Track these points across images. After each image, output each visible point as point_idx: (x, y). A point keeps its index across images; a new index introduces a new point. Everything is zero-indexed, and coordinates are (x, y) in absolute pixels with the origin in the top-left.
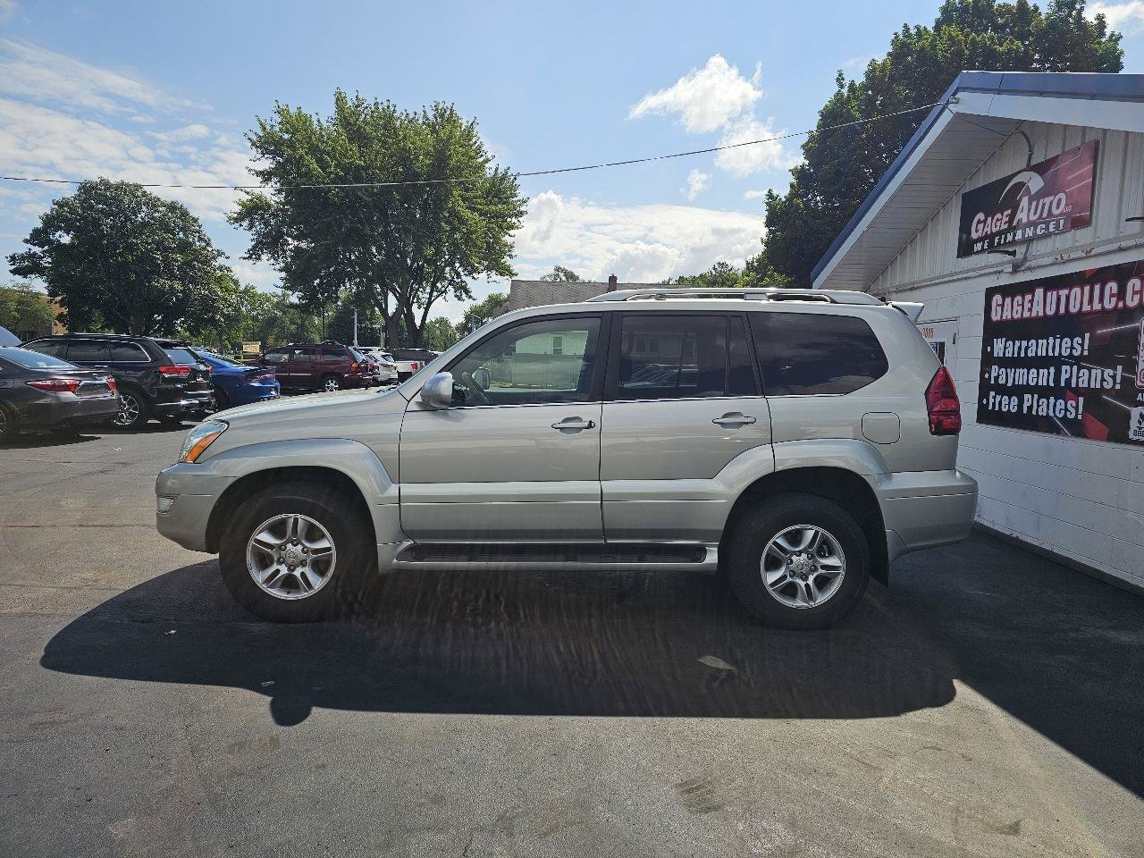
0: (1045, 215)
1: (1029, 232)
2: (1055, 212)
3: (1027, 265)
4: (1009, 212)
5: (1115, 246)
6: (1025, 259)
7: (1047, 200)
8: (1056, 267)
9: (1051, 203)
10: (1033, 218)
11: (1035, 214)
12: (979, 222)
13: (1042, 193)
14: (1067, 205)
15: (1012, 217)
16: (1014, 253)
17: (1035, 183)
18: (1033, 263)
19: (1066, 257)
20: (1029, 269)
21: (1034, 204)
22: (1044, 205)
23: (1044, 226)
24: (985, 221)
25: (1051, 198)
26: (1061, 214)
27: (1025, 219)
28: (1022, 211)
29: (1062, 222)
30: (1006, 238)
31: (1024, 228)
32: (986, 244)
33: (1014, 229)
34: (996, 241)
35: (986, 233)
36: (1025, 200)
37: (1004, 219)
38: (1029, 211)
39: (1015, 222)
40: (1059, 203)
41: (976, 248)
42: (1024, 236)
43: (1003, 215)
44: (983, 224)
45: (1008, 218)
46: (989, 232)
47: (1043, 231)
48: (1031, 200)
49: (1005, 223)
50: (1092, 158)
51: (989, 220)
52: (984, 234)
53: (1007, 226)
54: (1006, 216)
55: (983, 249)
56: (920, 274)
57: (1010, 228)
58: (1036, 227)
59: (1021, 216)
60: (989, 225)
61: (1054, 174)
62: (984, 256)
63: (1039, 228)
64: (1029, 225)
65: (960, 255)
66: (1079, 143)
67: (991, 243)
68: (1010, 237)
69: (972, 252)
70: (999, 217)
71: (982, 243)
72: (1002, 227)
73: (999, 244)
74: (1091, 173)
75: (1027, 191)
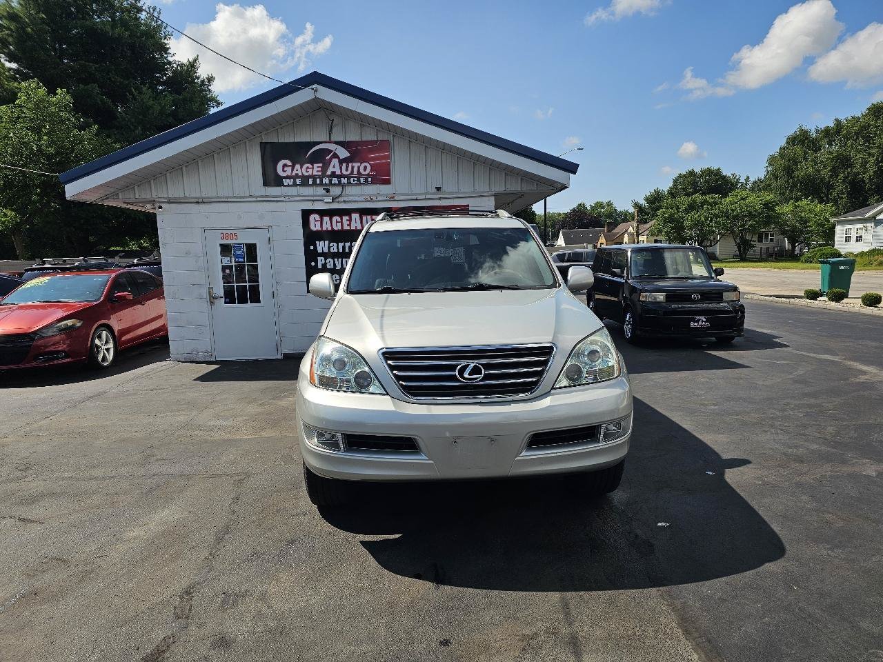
0: (355, 172)
1: (344, 181)
2: (362, 171)
3: (341, 199)
4: (321, 165)
5: (414, 197)
6: (340, 196)
7: (356, 165)
8: (368, 203)
9: (359, 167)
10: (345, 172)
11: (347, 170)
12: (285, 165)
13: (347, 160)
14: (371, 170)
15: (324, 169)
16: (328, 191)
17: (343, 153)
18: (346, 199)
19: (374, 198)
20: (345, 202)
21: (344, 165)
22: (353, 167)
23: (356, 179)
24: (293, 167)
25: (359, 164)
26: (368, 174)
27: (338, 172)
28: (334, 167)
29: (370, 180)
30: (321, 181)
31: (339, 177)
32: (298, 181)
33: (329, 176)
34: (311, 181)
35: (297, 174)
36: (335, 161)
37: (316, 169)
38: (341, 168)
39: (329, 173)
40: (365, 168)
41: (286, 182)
42: (340, 182)
43: (313, 166)
44: (290, 168)
45: (320, 169)
46: (300, 174)
47: (356, 182)
48: (341, 162)
49: (318, 171)
50: (388, 149)
51: (298, 166)
52: (294, 174)
53: (320, 174)
54: (318, 167)
55: (295, 184)
56: (207, 192)
57: (324, 175)
58: (349, 179)
59: (334, 170)
60: (298, 170)
61: (356, 151)
62: (294, 189)
63: (352, 179)
64: (342, 176)
65: (266, 184)
66: (374, 138)
67: (305, 181)
68: (326, 181)
69: (281, 184)
70: (310, 166)
71: (292, 180)
72: (315, 173)
73: (314, 183)
74: (388, 157)
75: (336, 156)
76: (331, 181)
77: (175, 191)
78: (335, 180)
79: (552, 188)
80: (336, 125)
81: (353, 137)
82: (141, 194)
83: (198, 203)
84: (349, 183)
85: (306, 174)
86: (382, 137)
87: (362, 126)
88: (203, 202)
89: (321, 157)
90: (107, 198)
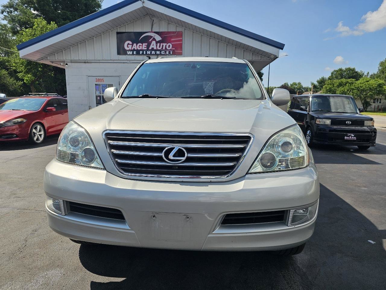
0: (164, 48)
1: (158, 52)
2: (167, 47)
4: (146, 44)
7: (164, 44)
9: (166, 46)
10: (158, 48)
11: (160, 47)
12: (128, 44)
13: (160, 42)
14: (172, 47)
15: (148, 46)
16: (149, 58)
17: (158, 38)
21: (158, 44)
22: (163, 46)
24: (132, 45)
25: (166, 44)
26: (171, 50)
27: (155, 48)
28: (153, 45)
29: (171, 52)
30: (146, 52)
31: (156, 50)
32: (135, 52)
33: (150, 50)
34: (141, 52)
35: (134, 49)
36: (154, 42)
37: (144, 46)
38: (157, 46)
39: (150, 48)
40: (169, 46)
41: (129, 53)
42: (156, 53)
43: (142, 44)
44: (131, 45)
45: (146, 46)
46: (136, 49)
47: (164, 53)
48: (157, 43)
49: (145, 47)
50: (181, 36)
51: (135, 45)
52: (133, 49)
53: (146, 48)
54: (145, 45)
55: (133, 54)
56: (90, 57)
57: (148, 50)
58: (161, 52)
59: (153, 47)
60: (135, 46)
61: (165, 37)
62: (133, 56)
63: (162, 52)
64: (157, 50)
65: (119, 53)
66: (174, 30)
67: (138, 52)
68: (149, 52)
69: (126, 54)
70: (141, 44)
71: (132, 52)
72: (143, 48)
73: (143, 54)
74: (181, 40)
75: (154, 39)
76: (151, 52)
77: (74, 56)
78: (153, 52)
79: (269, 59)
80: (155, 23)
81: (163, 29)
82: (57, 58)
83: (85, 62)
84: (161, 54)
85: (139, 49)
86: (179, 29)
87: (169, 23)
88: (88, 62)
89: (147, 40)
90: (43, 59)
